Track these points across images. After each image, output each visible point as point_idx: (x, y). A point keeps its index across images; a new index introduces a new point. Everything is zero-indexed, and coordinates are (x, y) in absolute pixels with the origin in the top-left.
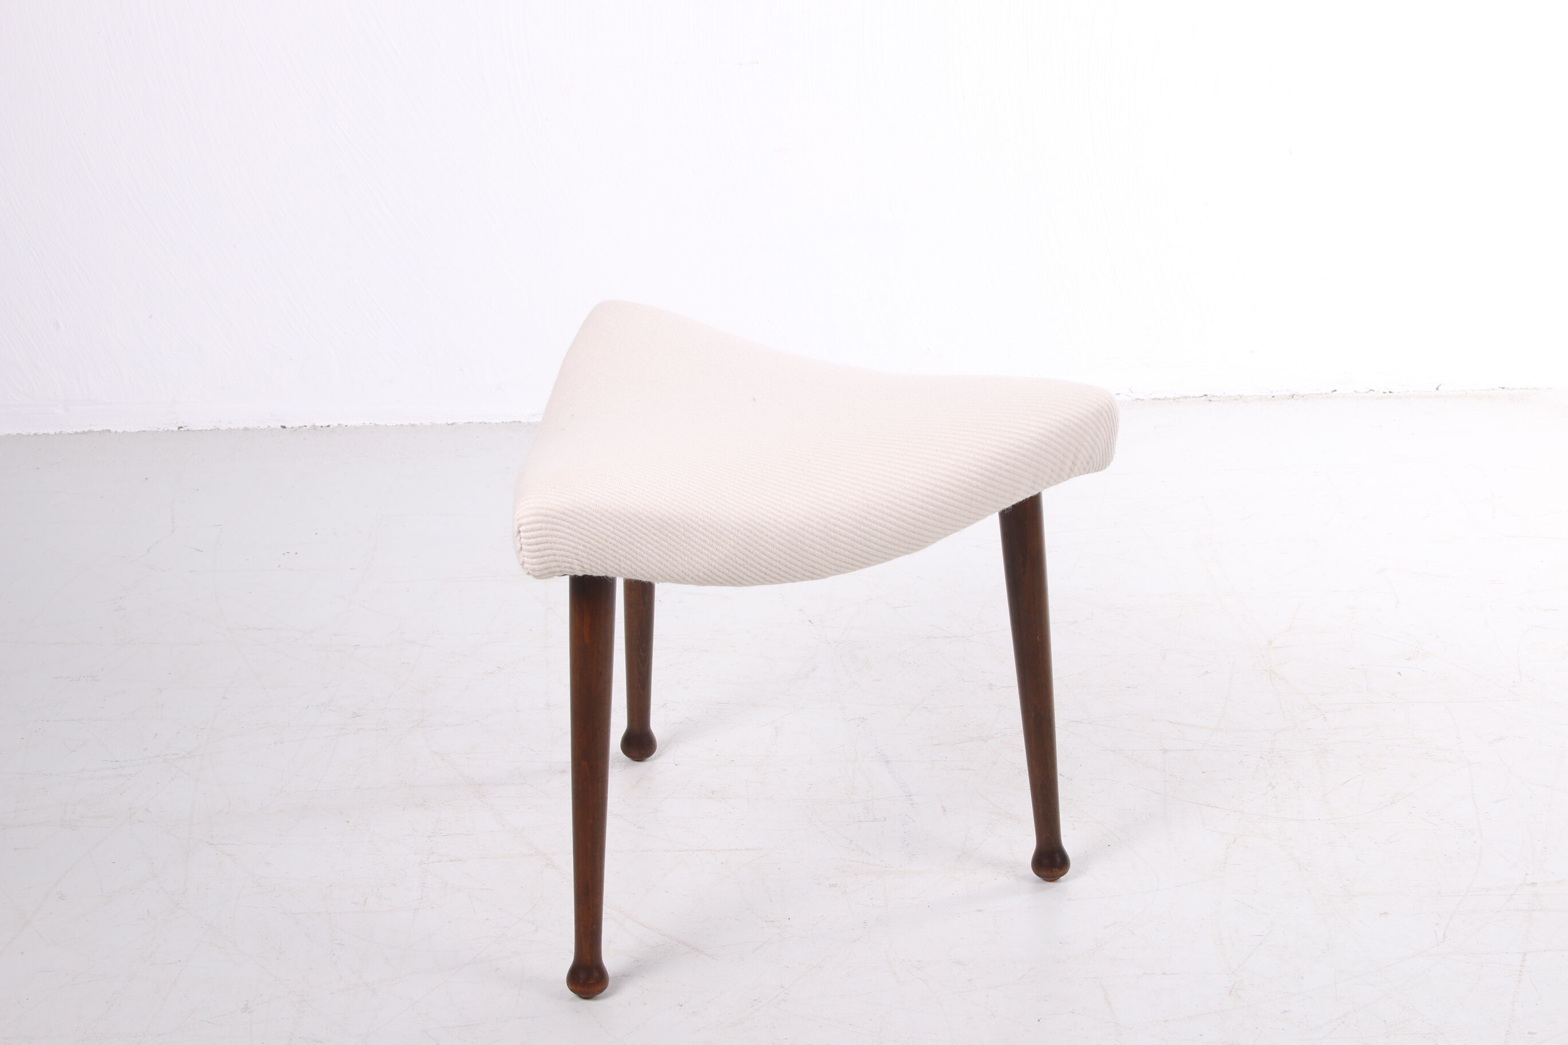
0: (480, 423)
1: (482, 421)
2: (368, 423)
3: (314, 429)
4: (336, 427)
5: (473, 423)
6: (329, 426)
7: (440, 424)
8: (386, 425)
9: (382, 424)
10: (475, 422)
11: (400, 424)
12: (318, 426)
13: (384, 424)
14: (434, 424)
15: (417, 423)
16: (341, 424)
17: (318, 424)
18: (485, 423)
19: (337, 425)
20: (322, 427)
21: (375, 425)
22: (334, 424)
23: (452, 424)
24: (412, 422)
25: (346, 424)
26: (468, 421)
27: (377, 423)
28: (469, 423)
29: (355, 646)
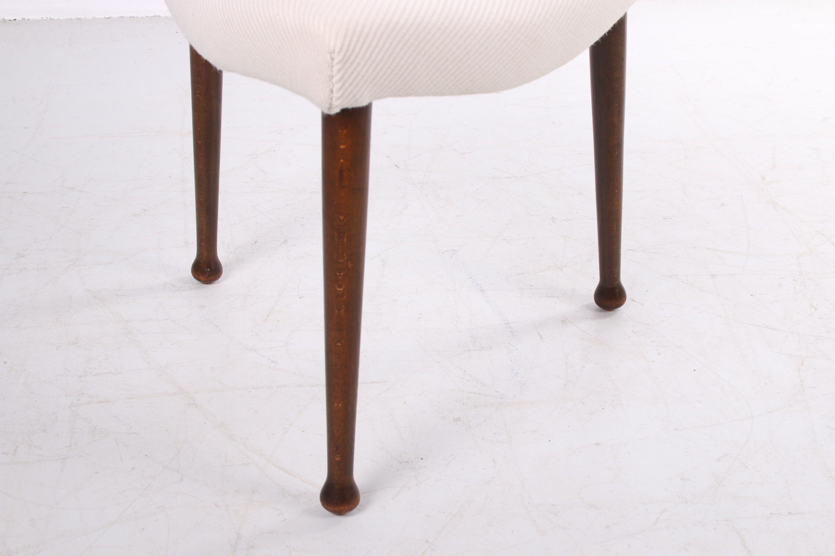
0: (130, 17)
1: (131, 16)
2: (45, 18)
3: (4, 22)
4: (21, 21)
5: (124, 17)
6: (15, 20)
7: (100, 18)
8: (59, 19)
9: (56, 18)
10: (125, 16)
11: (70, 18)
12: (7, 20)
13: (57, 18)
14: (95, 18)
15: (83, 17)
16: (24, 18)
17: (7, 18)
18: (134, 17)
19: (21, 19)
20: (10, 20)
21: (51, 19)
22: (19, 18)
23: (109, 18)
24: (79, 17)
25: (29, 19)
26: (121, 16)
27: (51, 17)
28: (122, 17)
29: (24, 193)
